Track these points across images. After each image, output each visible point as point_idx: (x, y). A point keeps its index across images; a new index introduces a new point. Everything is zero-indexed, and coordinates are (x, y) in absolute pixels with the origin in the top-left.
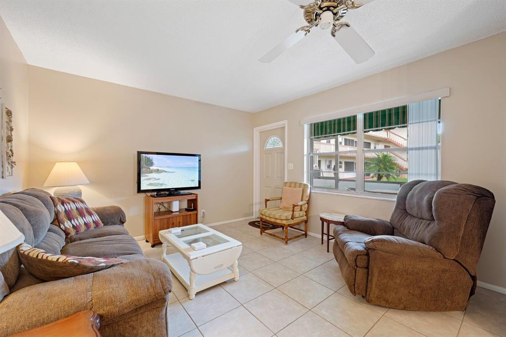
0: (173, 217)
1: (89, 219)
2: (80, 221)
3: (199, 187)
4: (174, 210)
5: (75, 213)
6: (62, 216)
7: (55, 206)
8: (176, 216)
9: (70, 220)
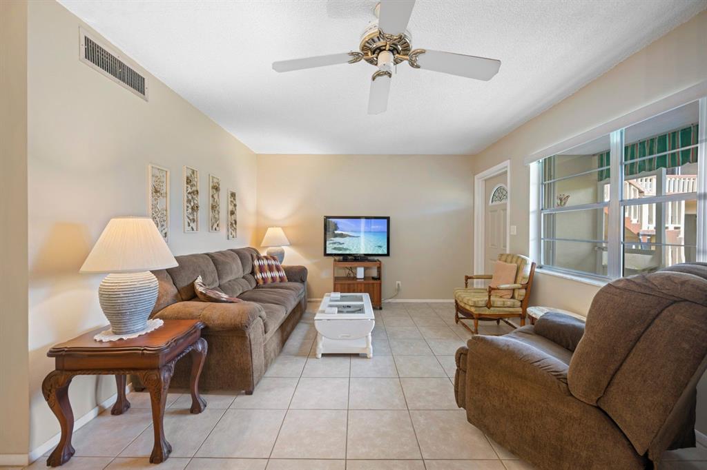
0: (358, 284)
1: (276, 274)
2: (269, 275)
3: (388, 254)
4: (358, 277)
5: (266, 268)
6: (257, 269)
7: (253, 260)
8: (361, 283)
9: (261, 273)
